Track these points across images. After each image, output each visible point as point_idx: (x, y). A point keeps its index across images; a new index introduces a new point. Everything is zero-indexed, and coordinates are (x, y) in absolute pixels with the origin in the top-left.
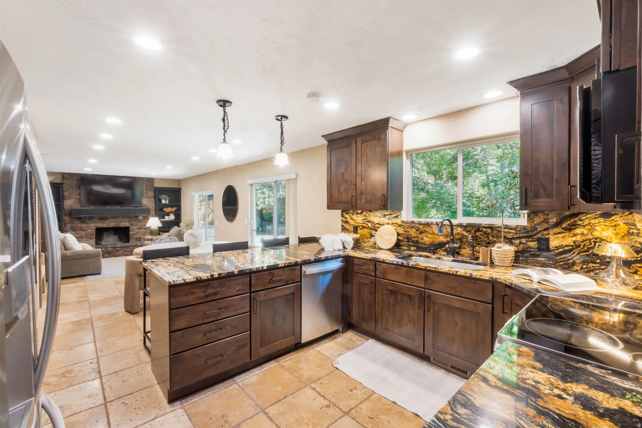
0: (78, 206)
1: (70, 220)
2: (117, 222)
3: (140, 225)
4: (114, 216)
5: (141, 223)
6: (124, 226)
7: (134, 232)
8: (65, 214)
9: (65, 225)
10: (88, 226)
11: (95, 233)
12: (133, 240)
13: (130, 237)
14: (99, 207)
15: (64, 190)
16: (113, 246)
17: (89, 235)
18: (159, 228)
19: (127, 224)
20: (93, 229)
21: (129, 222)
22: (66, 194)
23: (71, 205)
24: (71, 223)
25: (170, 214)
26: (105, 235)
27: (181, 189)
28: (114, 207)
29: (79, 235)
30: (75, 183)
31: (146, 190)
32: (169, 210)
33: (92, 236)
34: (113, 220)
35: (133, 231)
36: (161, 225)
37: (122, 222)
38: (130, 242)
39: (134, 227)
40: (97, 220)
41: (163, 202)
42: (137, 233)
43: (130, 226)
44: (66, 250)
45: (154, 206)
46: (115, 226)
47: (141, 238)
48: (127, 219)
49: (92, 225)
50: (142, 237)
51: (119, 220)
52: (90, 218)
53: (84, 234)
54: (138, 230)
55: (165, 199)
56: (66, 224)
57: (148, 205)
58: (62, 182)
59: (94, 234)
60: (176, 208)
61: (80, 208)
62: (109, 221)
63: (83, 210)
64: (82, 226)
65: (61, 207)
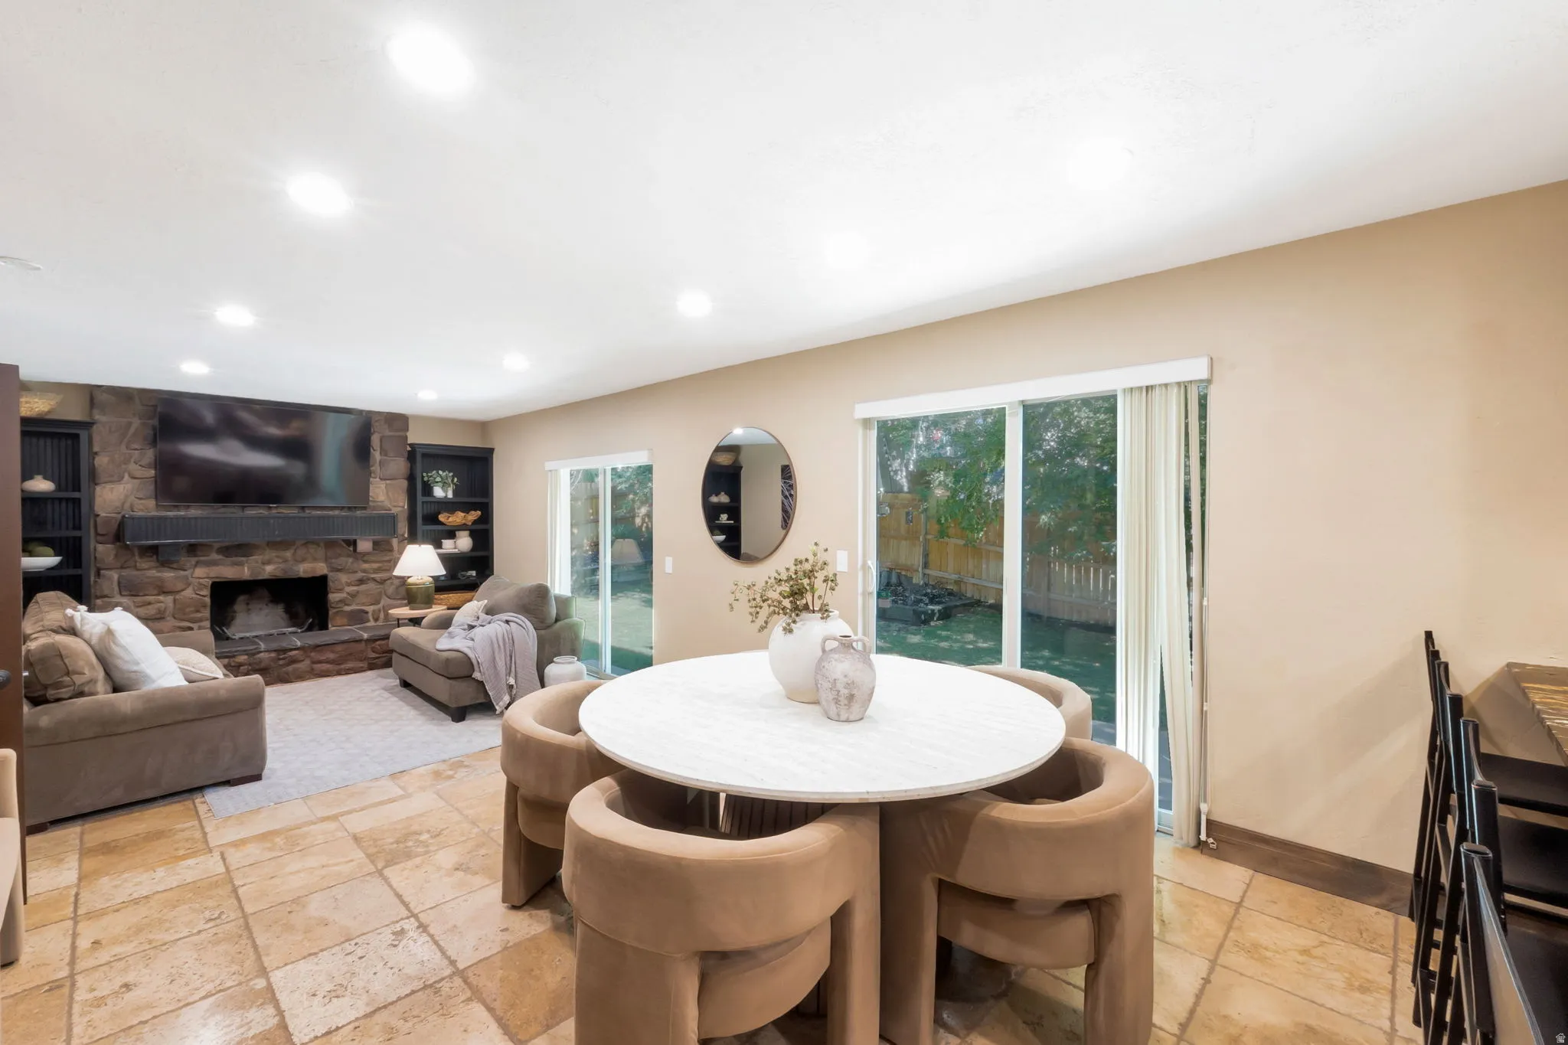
0: (147, 507)
1: (116, 556)
2: (286, 561)
3: (364, 571)
4: (279, 539)
5: (366, 562)
6: (310, 576)
7: (344, 595)
8: (97, 534)
9: (98, 574)
10: (186, 577)
11: (208, 600)
12: (339, 620)
13: (331, 612)
14: (222, 510)
15: (96, 449)
16: (275, 645)
17: (188, 610)
18: (436, 578)
19: (320, 568)
20: (202, 586)
21: (326, 560)
22: (101, 461)
23: (123, 504)
24: (122, 568)
25: (457, 533)
26: (239, 606)
27: (491, 451)
28: (274, 511)
29: (151, 610)
30: (136, 423)
31: (383, 452)
32: (458, 518)
33: (198, 611)
34: (270, 554)
35: (340, 590)
36: (441, 571)
37: (303, 560)
38: (331, 628)
39: (344, 578)
40: (215, 556)
41: (438, 492)
42: (353, 595)
43: (331, 575)
44: (116, 689)
45: (406, 507)
46: (280, 574)
47: (367, 613)
48: (321, 552)
49: (200, 572)
50: (370, 609)
51: (294, 554)
52: (193, 549)
53: (171, 605)
54: (355, 588)
55: (445, 485)
56: (102, 572)
57: (387, 504)
58: (87, 419)
59: (205, 606)
60: (479, 513)
61: (154, 513)
62: (256, 558)
63: (165, 518)
64: (161, 579)
65: (84, 509)
